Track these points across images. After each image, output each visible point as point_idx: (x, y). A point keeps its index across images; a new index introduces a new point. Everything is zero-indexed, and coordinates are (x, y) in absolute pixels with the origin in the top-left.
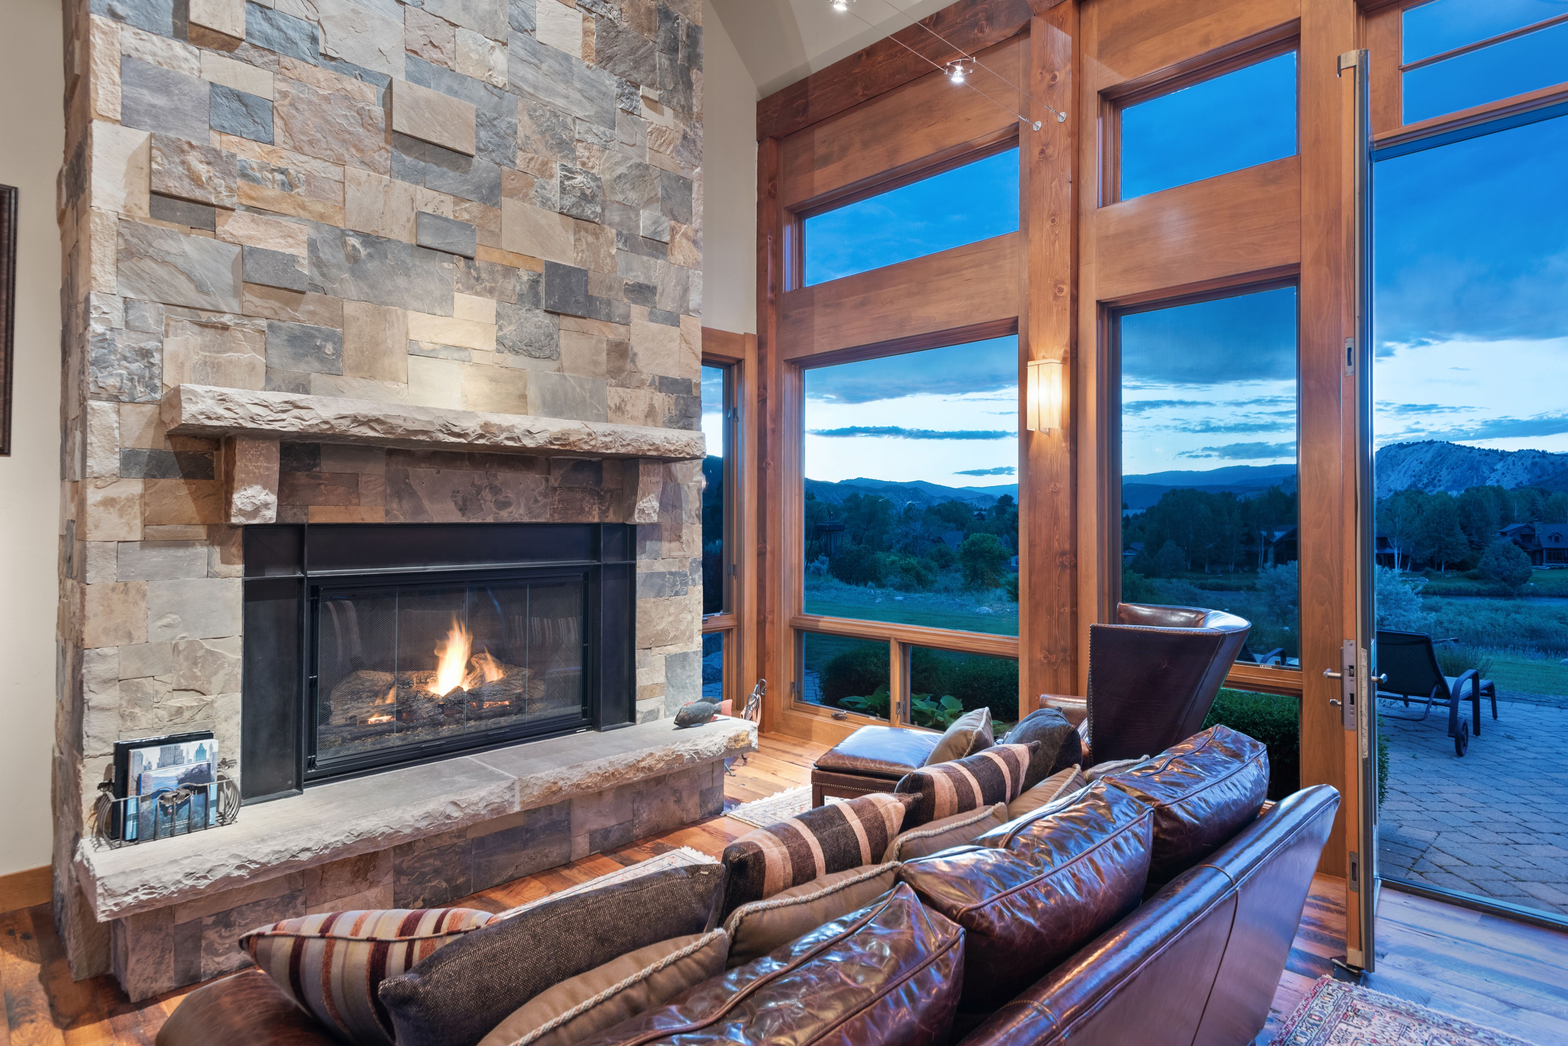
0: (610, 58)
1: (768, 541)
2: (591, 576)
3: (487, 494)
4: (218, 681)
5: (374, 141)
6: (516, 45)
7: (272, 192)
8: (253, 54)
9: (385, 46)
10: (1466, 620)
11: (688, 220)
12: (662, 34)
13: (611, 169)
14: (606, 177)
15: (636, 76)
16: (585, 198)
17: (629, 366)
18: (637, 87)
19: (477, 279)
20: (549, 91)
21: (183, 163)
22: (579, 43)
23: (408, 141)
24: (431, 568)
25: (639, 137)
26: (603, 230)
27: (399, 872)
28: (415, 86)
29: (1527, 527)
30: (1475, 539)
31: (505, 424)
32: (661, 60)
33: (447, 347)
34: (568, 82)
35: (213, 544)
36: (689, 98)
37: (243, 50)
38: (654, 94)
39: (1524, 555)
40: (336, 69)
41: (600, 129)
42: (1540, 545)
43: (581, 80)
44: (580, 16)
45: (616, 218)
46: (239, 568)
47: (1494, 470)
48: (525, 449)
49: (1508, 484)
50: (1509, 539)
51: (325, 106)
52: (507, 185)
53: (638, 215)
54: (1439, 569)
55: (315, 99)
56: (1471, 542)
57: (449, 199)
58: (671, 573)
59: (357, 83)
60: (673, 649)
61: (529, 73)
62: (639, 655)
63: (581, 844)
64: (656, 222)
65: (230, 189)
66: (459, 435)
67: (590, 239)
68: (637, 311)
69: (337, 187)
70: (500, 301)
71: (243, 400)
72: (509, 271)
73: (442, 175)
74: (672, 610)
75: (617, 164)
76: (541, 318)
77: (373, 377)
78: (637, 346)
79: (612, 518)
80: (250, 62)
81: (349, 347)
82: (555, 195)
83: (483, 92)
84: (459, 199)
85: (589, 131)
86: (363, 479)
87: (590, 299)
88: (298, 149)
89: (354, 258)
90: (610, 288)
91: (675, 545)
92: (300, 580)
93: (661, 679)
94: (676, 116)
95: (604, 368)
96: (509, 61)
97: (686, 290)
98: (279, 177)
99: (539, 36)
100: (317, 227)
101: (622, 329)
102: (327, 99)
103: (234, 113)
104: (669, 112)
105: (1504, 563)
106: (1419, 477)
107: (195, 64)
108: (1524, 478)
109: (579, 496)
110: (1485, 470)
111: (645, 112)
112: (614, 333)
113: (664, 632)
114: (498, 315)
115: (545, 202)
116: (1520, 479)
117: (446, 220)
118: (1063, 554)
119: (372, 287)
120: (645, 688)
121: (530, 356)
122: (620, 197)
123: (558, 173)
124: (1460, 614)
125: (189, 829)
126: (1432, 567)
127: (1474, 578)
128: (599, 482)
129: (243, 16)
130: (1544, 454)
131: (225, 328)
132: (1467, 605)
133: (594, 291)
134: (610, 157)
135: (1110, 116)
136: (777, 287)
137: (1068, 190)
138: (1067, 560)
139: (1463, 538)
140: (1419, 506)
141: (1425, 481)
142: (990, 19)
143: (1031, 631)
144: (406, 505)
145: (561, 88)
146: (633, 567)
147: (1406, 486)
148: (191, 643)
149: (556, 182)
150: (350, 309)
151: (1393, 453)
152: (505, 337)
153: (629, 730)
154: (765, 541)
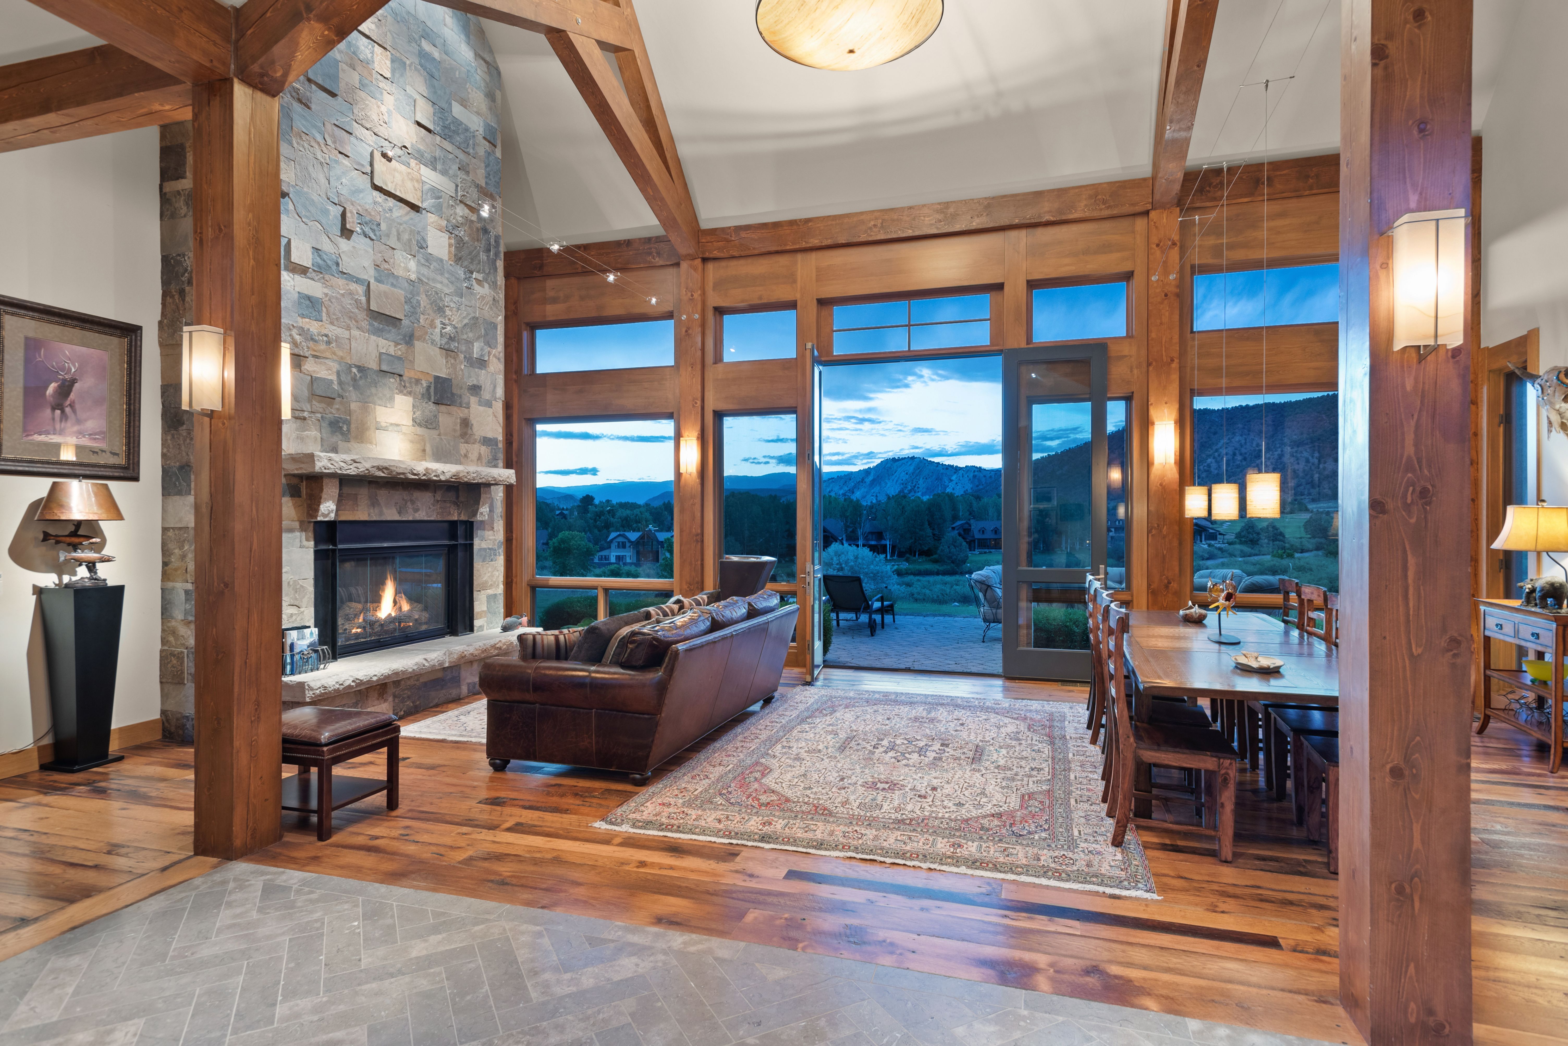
0: (460, 258)
1: (514, 532)
2: (452, 549)
3: (409, 504)
4: (305, 600)
5: (361, 315)
6: (420, 256)
7: (323, 347)
8: (314, 274)
9: (366, 264)
10: (928, 592)
11: (496, 347)
12: (483, 242)
13: (461, 321)
14: (459, 326)
15: (472, 267)
16: (451, 339)
17: (470, 432)
18: (472, 273)
19: (404, 387)
20: (434, 280)
21: (290, 335)
22: (447, 251)
23: (375, 314)
24: (385, 545)
25: (473, 302)
26: (458, 355)
27: (395, 696)
28: (380, 285)
29: (967, 523)
30: (936, 532)
31: (434, 468)
32: (483, 256)
33: (392, 424)
34: (442, 274)
35: (302, 531)
36: (495, 277)
37: (311, 274)
38: (480, 277)
39: (964, 543)
40: (346, 279)
41: (456, 299)
42: (973, 536)
43: (448, 272)
44: (447, 236)
45: (464, 348)
46: (312, 543)
47: (951, 481)
48: (440, 481)
49: (958, 492)
50: (956, 532)
51: (343, 299)
52: (417, 334)
53: (473, 346)
54: (915, 556)
55: (338, 296)
56: (934, 535)
57: (392, 344)
58: (489, 549)
59: (355, 285)
60: (490, 592)
61: (425, 271)
62: (475, 593)
63: (464, 689)
64: (482, 350)
65: (308, 348)
66: (415, 475)
67: (453, 361)
68: (473, 400)
69: (347, 341)
70: (414, 398)
71: (337, 460)
72: (418, 381)
73: (390, 331)
74: (490, 569)
75: (464, 318)
76: (432, 407)
77: (362, 442)
78: (474, 421)
79: (463, 518)
80: (313, 279)
81: (353, 426)
82: (437, 338)
83: (406, 284)
84: (397, 344)
85: (451, 300)
86: (359, 497)
87: (453, 394)
88: (332, 323)
89: (354, 379)
90: (461, 388)
91: (491, 532)
92: (334, 551)
93: (485, 609)
94: (490, 288)
95: (458, 433)
96: (417, 265)
97: (495, 387)
98: (325, 339)
99: (430, 250)
100: (340, 363)
101: (466, 411)
102: (343, 295)
103: (307, 307)
104: (486, 285)
105: (953, 550)
106: (905, 484)
107: (292, 283)
108: (969, 487)
109: (448, 505)
110: (946, 479)
111: (476, 287)
112: (461, 413)
113: (486, 582)
114: (414, 406)
115: (433, 342)
116: (967, 487)
117: (392, 356)
118: (697, 535)
119: (361, 394)
120: (478, 613)
121: (427, 428)
122: (465, 337)
123: (439, 326)
124: (924, 587)
125: (312, 670)
126: (911, 554)
127: (935, 561)
128: (458, 497)
129: (311, 256)
130: (980, 469)
131: (305, 419)
132: (929, 582)
133: (454, 391)
134: (461, 314)
135: (718, 318)
136: (519, 371)
137: (699, 353)
138: (699, 538)
139: (929, 531)
140: (903, 508)
141: (909, 488)
142: (659, 254)
143: (681, 575)
144: (377, 510)
145: (439, 278)
146: (472, 545)
147: (897, 492)
148: (295, 581)
149: (438, 330)
150: (353, 406)
151: (889, 465)
152: (416, 418)
153: (472, 635)
154: (512, 532)
